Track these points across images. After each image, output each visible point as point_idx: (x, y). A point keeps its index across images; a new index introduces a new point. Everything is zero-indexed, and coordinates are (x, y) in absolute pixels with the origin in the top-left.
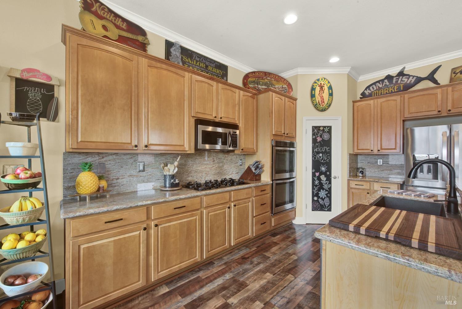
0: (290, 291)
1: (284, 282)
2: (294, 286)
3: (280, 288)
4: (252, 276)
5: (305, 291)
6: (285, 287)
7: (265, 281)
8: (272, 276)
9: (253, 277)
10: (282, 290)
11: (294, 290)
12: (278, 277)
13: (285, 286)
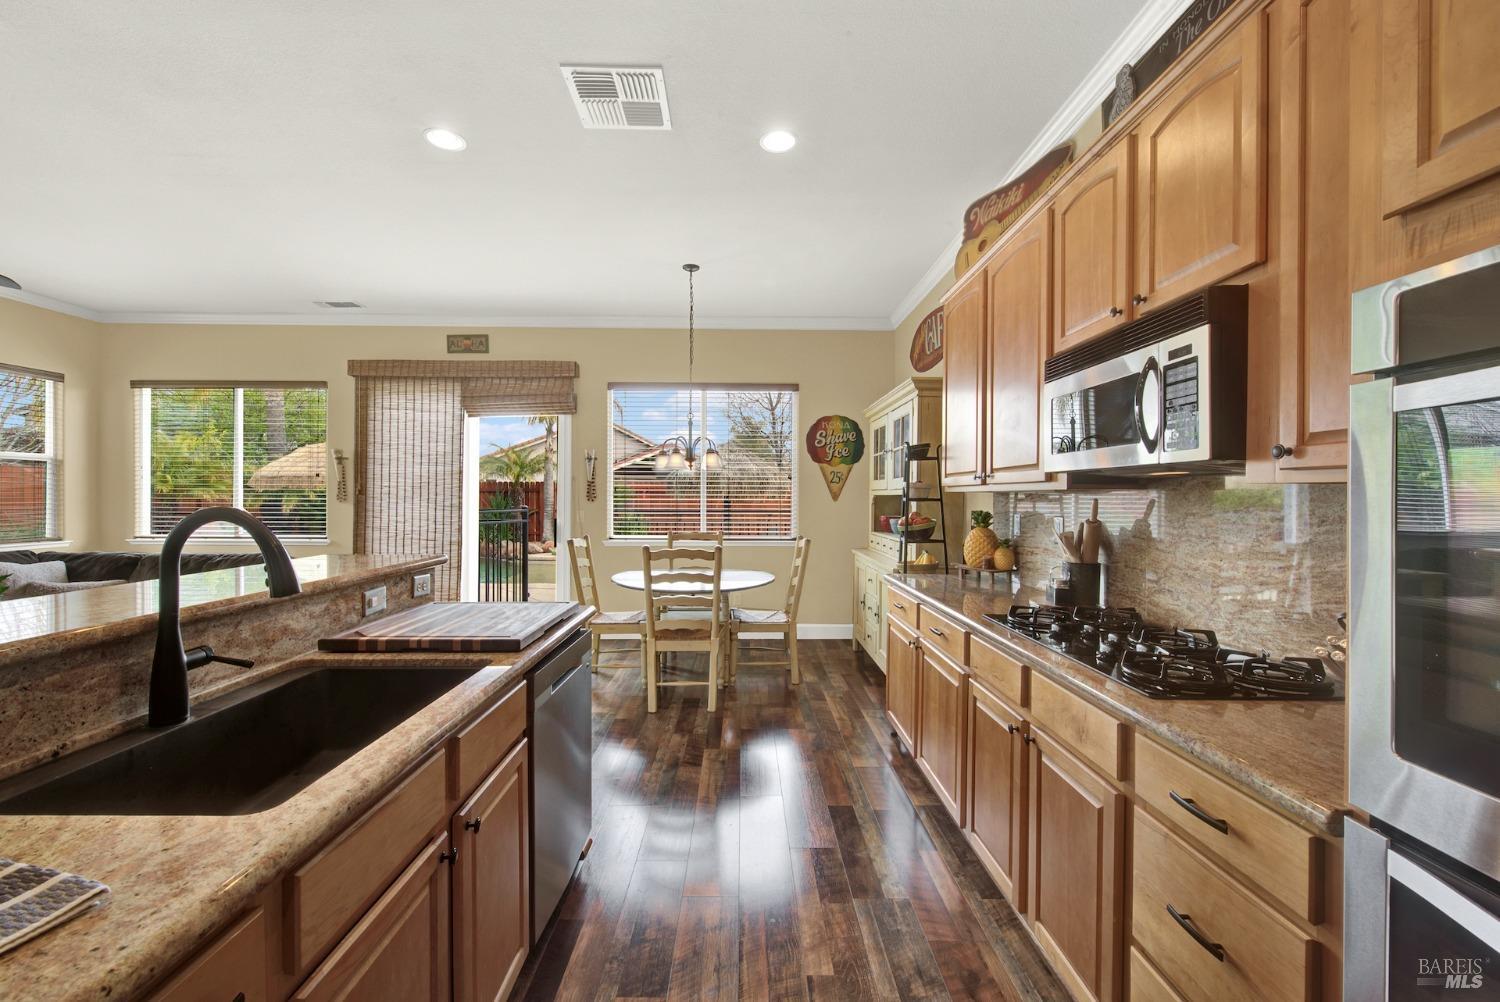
0: (719, 956)
1: (758, 972)
2: (719, 978)
3: (749, 946)
4: (849, 929)
5: (682, 984)
6: (741, 960)
7: (806, 941)
8: (811, 973)
9: (844, 927)
10: (741, 943)
11: (712, 968)
12: (791, 982)
13: (745, 962)
